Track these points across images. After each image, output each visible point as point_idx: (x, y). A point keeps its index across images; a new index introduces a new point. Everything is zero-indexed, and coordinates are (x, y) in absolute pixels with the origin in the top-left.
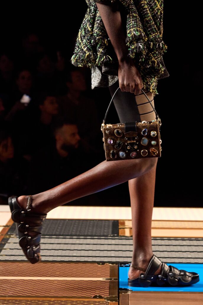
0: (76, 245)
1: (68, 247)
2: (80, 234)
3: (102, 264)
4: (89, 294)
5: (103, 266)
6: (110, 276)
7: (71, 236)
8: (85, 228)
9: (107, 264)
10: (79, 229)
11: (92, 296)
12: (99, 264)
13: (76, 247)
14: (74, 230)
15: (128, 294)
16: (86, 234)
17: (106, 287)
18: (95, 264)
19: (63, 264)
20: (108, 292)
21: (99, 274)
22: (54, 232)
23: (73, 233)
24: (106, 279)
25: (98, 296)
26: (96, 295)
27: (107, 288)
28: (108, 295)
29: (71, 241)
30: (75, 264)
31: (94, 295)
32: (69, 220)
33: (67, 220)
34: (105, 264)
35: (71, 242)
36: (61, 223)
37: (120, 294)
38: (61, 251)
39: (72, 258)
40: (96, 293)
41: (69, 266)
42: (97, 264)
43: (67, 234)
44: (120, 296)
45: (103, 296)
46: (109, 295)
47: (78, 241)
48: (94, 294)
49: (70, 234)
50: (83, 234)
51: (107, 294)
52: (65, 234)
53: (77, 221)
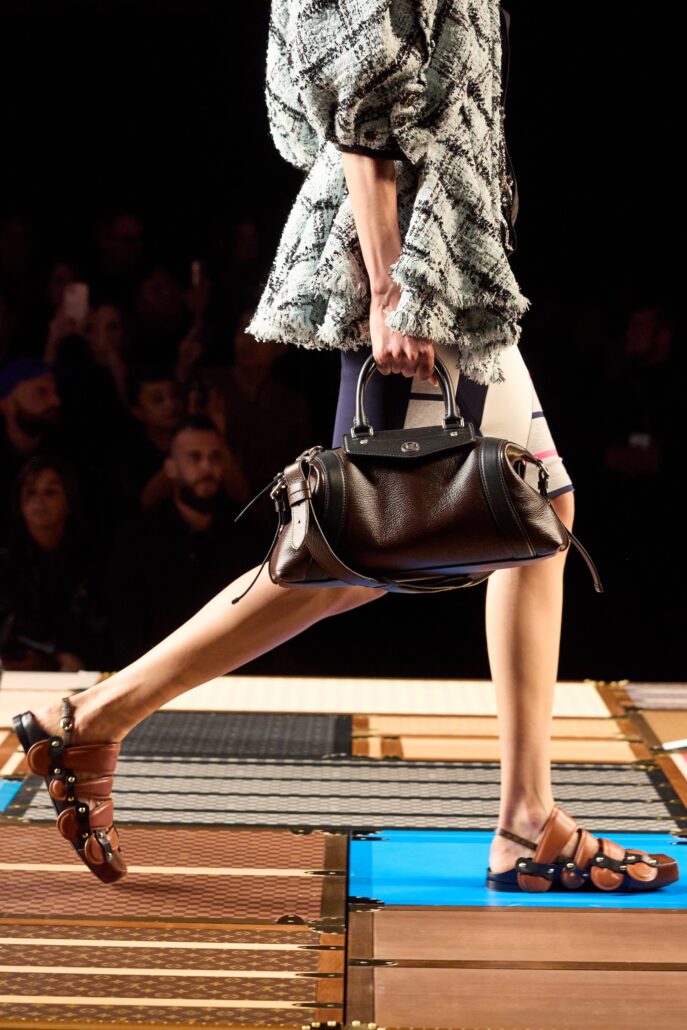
0: (235, 782)
1: (216, 786)
2: (248, 752)
3: (304, 833)
4: (268, 913)
5: (306, 837)
6: (326, 866)
7: (223, 757)
9: (317, 833)
11: (274, 919)
12: (297, 833)
13: (235, 786)
15: (373, 914)
16: (263, 751)
17: (314, 894)
18: (285, 833)
19: (200, 831)
20: (319, 909)
21: (295, 858)
22: (178, 745)
23: (229, 749)
24: (315, 873)
25: (291, 919)
26: (286, 914)
27: (318, 896)
28: (318, 914)
29: (222, 770)
31: (280, 916)
32: (219, 713)
33: (213, 715)
34: (313, 833)
35: (221, 774)
36: (197, 722)
37: (351, 914)
38: (195, 796)
39: (223, 815)
40: (286, 911)
41: (215, 838)
42: (290, 833)
43: (212, 751)
44: (350, 919)
45: (304, 917)
46: (321, 916)
47: (240, 771)
48: (281, 914)
49: (219, 750)
50: (255, 752)
51: (316, 911)
52: (205, 751)
53: (240, 717)
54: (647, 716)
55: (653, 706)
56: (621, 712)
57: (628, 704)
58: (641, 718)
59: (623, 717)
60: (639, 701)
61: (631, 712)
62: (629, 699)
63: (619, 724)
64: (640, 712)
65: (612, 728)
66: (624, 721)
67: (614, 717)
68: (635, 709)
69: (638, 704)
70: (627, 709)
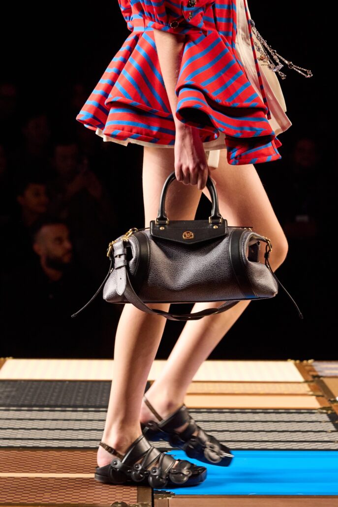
0: (82, 422)
1: (71, 425)
2: (89, 404)
4: (106, 500)
7: (75, 407)
8: (97, 394)
10: (87, 396)
11: (110, 504)
13: (83, 425)
14: (79, 398)
15: (168, 500)
16: (98, 404)
19: (63, 452)
20: (136, 497)
22: (47, 401)
23: (78, 403)
25: (119, 503)
26: (116, 501)
27: (135, 490)
28: (136, 501)
29: (74, 415)
30: (82, 452)
31: (113, 502)
32: (70, 381)
33: (67, 383)
35: (74, 418)
36: (58, 387)
37: (155, 500)
38: (59, 431)
39: (76, 442)
41: (72, 456)
43: (67, 404)
44: (155, 503)
45: (127, 503)
46: (138, 502)
47: (85, 416)
48: (114, 500)
49: (72, 403)
50: (93, 404)
51: (135, 499)
52: (64, 404)
53: (83, 383)
54: (326, 381)
55: (329, 375)
56: (310, 379)
57: (314, 374)
58: (322, 382)
59: (312, 381)
60: (320, 371)
61: (316, 379)
62: (314, 371)
63: (309, 386)
64: (322, 379)
65: (305, 388)
66: (312, 384)
67: (306, 382)
68: (319, 377)
69: (320, 374)
70: (314, 377)
